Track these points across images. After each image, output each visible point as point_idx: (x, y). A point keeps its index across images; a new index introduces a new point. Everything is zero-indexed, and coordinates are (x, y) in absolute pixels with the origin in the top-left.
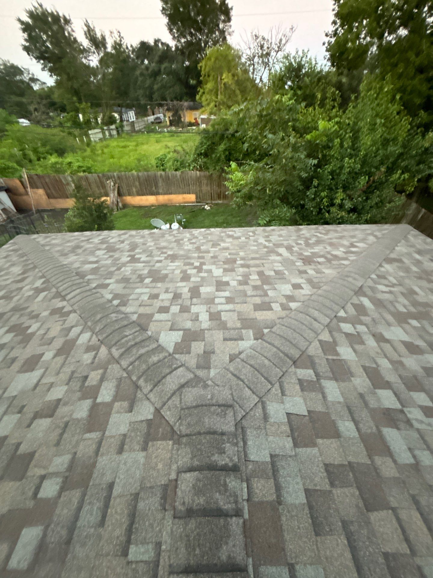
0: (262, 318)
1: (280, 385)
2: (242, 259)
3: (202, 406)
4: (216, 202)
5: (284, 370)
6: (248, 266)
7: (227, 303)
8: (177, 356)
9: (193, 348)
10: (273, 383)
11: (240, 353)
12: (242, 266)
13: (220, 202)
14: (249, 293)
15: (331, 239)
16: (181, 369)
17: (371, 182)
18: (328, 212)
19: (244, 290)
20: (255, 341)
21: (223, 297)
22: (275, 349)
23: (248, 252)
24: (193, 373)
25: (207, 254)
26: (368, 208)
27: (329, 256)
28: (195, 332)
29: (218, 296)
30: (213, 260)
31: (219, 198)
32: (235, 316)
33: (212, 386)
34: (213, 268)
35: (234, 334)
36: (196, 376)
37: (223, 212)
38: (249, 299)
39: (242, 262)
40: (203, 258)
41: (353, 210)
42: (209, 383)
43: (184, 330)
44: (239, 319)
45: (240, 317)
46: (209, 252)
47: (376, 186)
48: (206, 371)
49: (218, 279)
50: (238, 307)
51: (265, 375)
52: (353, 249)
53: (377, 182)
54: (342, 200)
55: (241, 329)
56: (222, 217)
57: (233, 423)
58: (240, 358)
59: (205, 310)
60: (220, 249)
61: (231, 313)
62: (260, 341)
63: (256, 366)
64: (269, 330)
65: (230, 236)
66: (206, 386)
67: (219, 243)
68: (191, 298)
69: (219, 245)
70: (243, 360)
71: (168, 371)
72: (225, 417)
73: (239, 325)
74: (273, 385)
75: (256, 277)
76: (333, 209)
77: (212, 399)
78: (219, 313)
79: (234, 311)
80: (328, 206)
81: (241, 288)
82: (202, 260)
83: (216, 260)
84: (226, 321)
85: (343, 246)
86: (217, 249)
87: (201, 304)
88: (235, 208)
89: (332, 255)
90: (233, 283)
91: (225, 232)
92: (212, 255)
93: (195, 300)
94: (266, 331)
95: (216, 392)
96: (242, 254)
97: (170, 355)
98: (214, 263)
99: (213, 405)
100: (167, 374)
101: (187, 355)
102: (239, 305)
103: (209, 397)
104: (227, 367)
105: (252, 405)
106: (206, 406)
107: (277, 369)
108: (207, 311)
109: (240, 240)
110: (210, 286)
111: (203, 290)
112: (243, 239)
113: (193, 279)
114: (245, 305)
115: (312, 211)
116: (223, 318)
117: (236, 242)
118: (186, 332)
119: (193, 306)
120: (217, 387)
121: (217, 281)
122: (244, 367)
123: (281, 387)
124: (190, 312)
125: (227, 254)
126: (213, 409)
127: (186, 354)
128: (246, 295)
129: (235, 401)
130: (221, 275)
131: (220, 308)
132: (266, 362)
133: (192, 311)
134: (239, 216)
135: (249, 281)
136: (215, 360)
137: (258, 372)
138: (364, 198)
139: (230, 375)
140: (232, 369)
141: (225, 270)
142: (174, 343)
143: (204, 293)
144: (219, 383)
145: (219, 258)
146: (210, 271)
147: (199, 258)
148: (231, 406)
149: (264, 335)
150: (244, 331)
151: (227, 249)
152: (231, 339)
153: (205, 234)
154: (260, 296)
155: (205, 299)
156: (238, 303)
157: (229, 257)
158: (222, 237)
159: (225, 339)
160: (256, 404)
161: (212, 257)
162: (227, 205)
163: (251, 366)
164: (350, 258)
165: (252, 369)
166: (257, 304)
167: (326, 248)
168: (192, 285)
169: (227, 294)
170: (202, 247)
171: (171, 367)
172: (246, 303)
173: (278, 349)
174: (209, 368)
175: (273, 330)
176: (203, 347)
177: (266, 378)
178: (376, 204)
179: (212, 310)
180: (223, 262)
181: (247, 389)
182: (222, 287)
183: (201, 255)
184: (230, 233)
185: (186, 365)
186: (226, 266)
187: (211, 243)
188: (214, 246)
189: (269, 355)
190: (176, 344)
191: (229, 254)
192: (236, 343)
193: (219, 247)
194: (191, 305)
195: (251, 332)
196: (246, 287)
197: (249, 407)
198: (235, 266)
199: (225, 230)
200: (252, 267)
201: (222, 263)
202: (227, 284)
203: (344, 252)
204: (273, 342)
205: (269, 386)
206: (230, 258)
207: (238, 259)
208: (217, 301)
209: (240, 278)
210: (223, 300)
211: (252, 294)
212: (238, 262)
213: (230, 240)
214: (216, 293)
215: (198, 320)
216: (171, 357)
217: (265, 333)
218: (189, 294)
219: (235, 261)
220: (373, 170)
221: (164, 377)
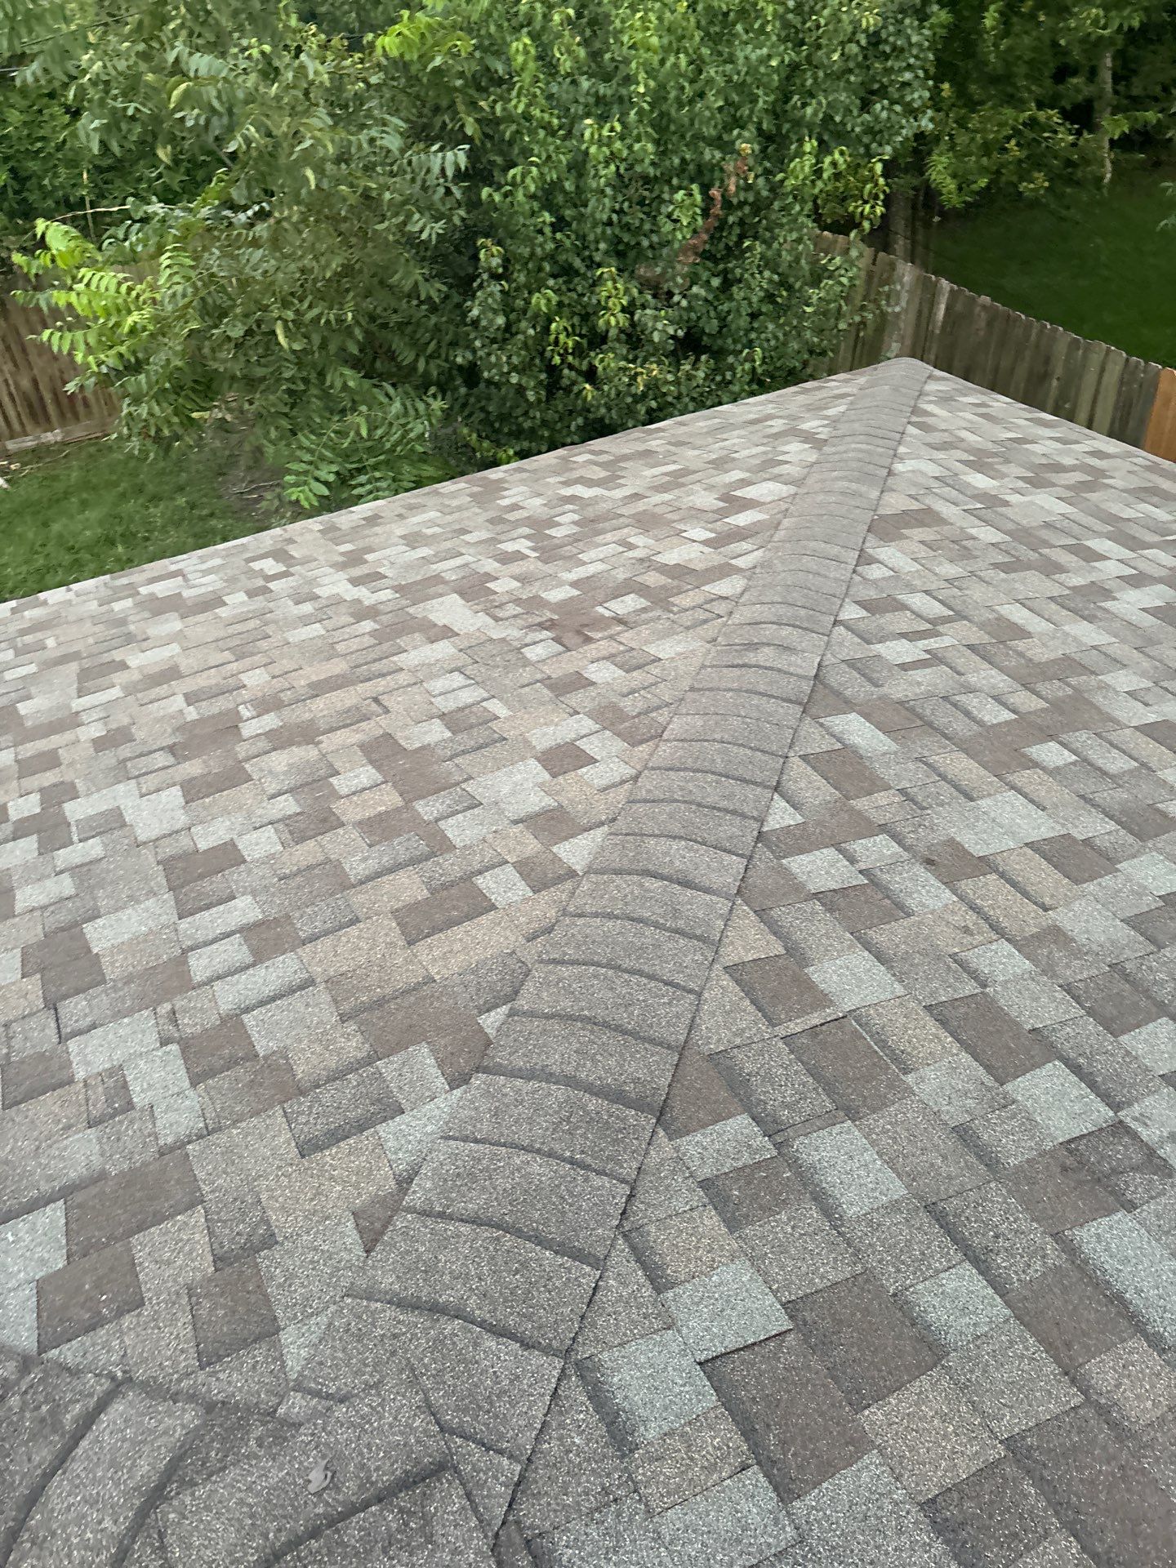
0: (455, 964)
1: (633, 1248)
2: (266, 705)
3: (295, 1543)
4: (29, 443)
5: (628, 1169)
6: (307, 734)
7: (259, 957)
8: (68, 1353)
9: (148, 1273)
10: (600, 1252)
11: (405, 1182)
12: (279, 740)
13: (53, 437)
14: (356, 866)
15: (637, 497)
16: (118, 1408)
17: (717, 210)
18: (591, 375)
19: (328, 861)
20: (457, 1092)
21: (227, 935)
22: (559, 1092)
23: (286, 664)
24: (192, 1398)
25: (68, 736)
26: (744, 322)
27: (653, 579)
28: (132, 1178)
29: (200, 936)
30: (109, 758)
31: (37, 414)
32: (319, 1008)
33: (316, 1414)
34: (124, 796)
35: (341, 1098)
36: (210, 1408)
37: (86, 485)
38: (359, 899)
39: (270, 721)
40: (51, 760)
41: (690, 344)
42: (296, 1405)
43: (66, 1193)
44: (344, 1018)
45: (346, 1007)
46: (72, 721)
47: (741, 222)
48: (260, 1353)
49: (168, 849)
50: (324, 958)
51: (553, 1232)
52: (742, 519)
53: (741, 204)
54: (628, 310)
55: (369, 1061)
56: (92, 515)
57: (480, 1542)
58: (410, 1210)
59: (152, 1038)
60: (130, 690)
61: (296, 1001)
62: (478, 1080)
63: (497, 1211)
64: (504, 1009)
65: (158, 607)
66: (282, 1431)
67: (117, 655)
68: (52, 1005)
69: (123, 666)
70: (426, 1213)
71: (43, 1455)
72: (430, 1539)
73: (353, 1045)
74: (599, 1263)
75: (366, 775)
76: (606, 361)
77: (334, 1485)
78: (232, 1022)
79: (310, 982)
80: (578, 351)
81: (307, 852)
82: (49, 778)
83: (125, 751)
84: (283, 1053)
85: (696, 514)
86: (115, 693)
87: (118, 1015)
88: (144, 452)
89: (664, 569)
90: (260, 844)
91: (132, 590)
92: (96, 731)
93: (75, 1009)
94: (491, 1021)
95: (343, 1435)
96: (256, 680)
97: (26, 1363)
98: (121, 772)
99: (352, 1510)
100: (48, 1476)
101: (127, 1321)
102: (325, 945)
103: (317, 1477)
104: (362, 1283)
105: (538, 1412)
106: (315, 1533)
107: (597, 1181)
108: (164, 1042)
109: (222, 612)
110: (133, 899)
111: (101, 936)
112: (237, 600)
113: (27, 897)
114: (353, 931)
115: (520, 390)
116: (262, 1046)
117: (202, 627)
118: (79, 1197)
119: (72, 1045)
120: (341, 1411)
121: (167, 864)
122: (443, 1243)
123: (641, 1256)
124: (71, 1081)
125: (179, 702)
126: (352, 1531)
127: (120, 1314)
128: (345, 885)
129: (452, 1432)
130: (182, 819)
131: (227, 996)
132: (538, 1167)
133: (80, 1075)
134: (181, 489)
135: (338, 807)
136: (290, 1277)
137: (519, 1233)
138: (716, 282)
139: (391, 1312)
140: (388, 1281)
141: (193, 791)
142: (29, 1291)
143: (118, 948)
144: (345, 1382)
145: (139, 734)
146: (112, 823)
147: (26, 768)
148: (441, 1467)
149: (488, 1043)
150: (388, 1068)
151: (170, 674)
152: (335, 1137)
153: (23, 632)
154: (413, 861)
155: (129, 980)
156: (313, 938)
157: (192, 713)
158: (123, 622)
159: (308, 1148)
160: (555, 1394)
161: (100, 744)
162: (97, 448)
163: (475, 1221)
164: (740, 562)
165: (486, 1233)
166: (414, 908)
167: (631, 547)
168: (32, 932)
169: (244, 910)
170: (23, 708)
171: (56, 1426)
172: (355, 921)
173: (571, 1082)
174: (269, 1331)
175: (522, 1003)
176: (201, 1238)
177: (561, 1249)
178: (770, 297)
179: (190, 1025)
180: (171, 749)
181: (490, 1343)
182: (206, 885)
183: (30, 749)
184: (161, 589)
185: (140, 1374)
186: (193, 768)
187: (74, 667)
188: (89, 679)
189: (539, 1132)
190: (42, 1288)
191: (191, 699)
192: (366, 1139)
193: (120, 678)
194: (62, 1039)
195: (423, 1057)
196: (332, 844)
197: (529, 1426)
198: (242, 750)
199: (123, 580)
200: (332, 730)
201: (162, 759)
202: (228, 856)
203: (706, 543)
204: (538, 1060)
205: (587, 1275)
206: (201, 721)
207: (245, 712)
208: (200, 965)
209: (288, 805)
210: (235, 951)
211: (373, 865)
212: (248, 729)
213: (172, 624)
214: (184, 925)
215: (130, 1106)
216: (34, 1375)
217: (491, 1032)
218: (33, 985)
219: (229, 727)
220: (710, 154)
221: (33, 1498)
